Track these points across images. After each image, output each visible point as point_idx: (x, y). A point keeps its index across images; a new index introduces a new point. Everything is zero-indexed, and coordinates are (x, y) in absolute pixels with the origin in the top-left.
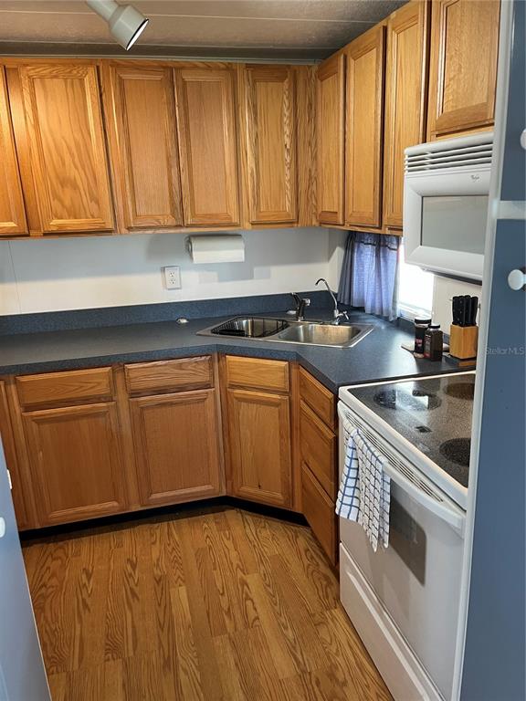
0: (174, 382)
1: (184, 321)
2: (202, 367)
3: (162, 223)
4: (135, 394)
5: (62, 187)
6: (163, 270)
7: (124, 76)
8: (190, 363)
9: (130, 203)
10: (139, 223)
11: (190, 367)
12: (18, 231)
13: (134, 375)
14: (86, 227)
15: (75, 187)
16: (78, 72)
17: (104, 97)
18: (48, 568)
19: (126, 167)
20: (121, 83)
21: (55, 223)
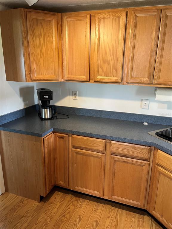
0: (131, 154)
1: (146, 124)
2: (145, 151)
3: (143, 81)
4: (113, 154)
5: (104, 64)
6: (142, 100)
7: (138, 15)
8: (139, 148)
9: (129, 71)
10: (132, 81)
11: (139, 150)
12: (85, 80)
13: (114, 146)
14: (110, 81)
15: (109, 64)
16: (118, 15)
17: (127, 25)
18: (69, 208)
19: (131, 56)
20: (136, 18)
21: (99, 78)
